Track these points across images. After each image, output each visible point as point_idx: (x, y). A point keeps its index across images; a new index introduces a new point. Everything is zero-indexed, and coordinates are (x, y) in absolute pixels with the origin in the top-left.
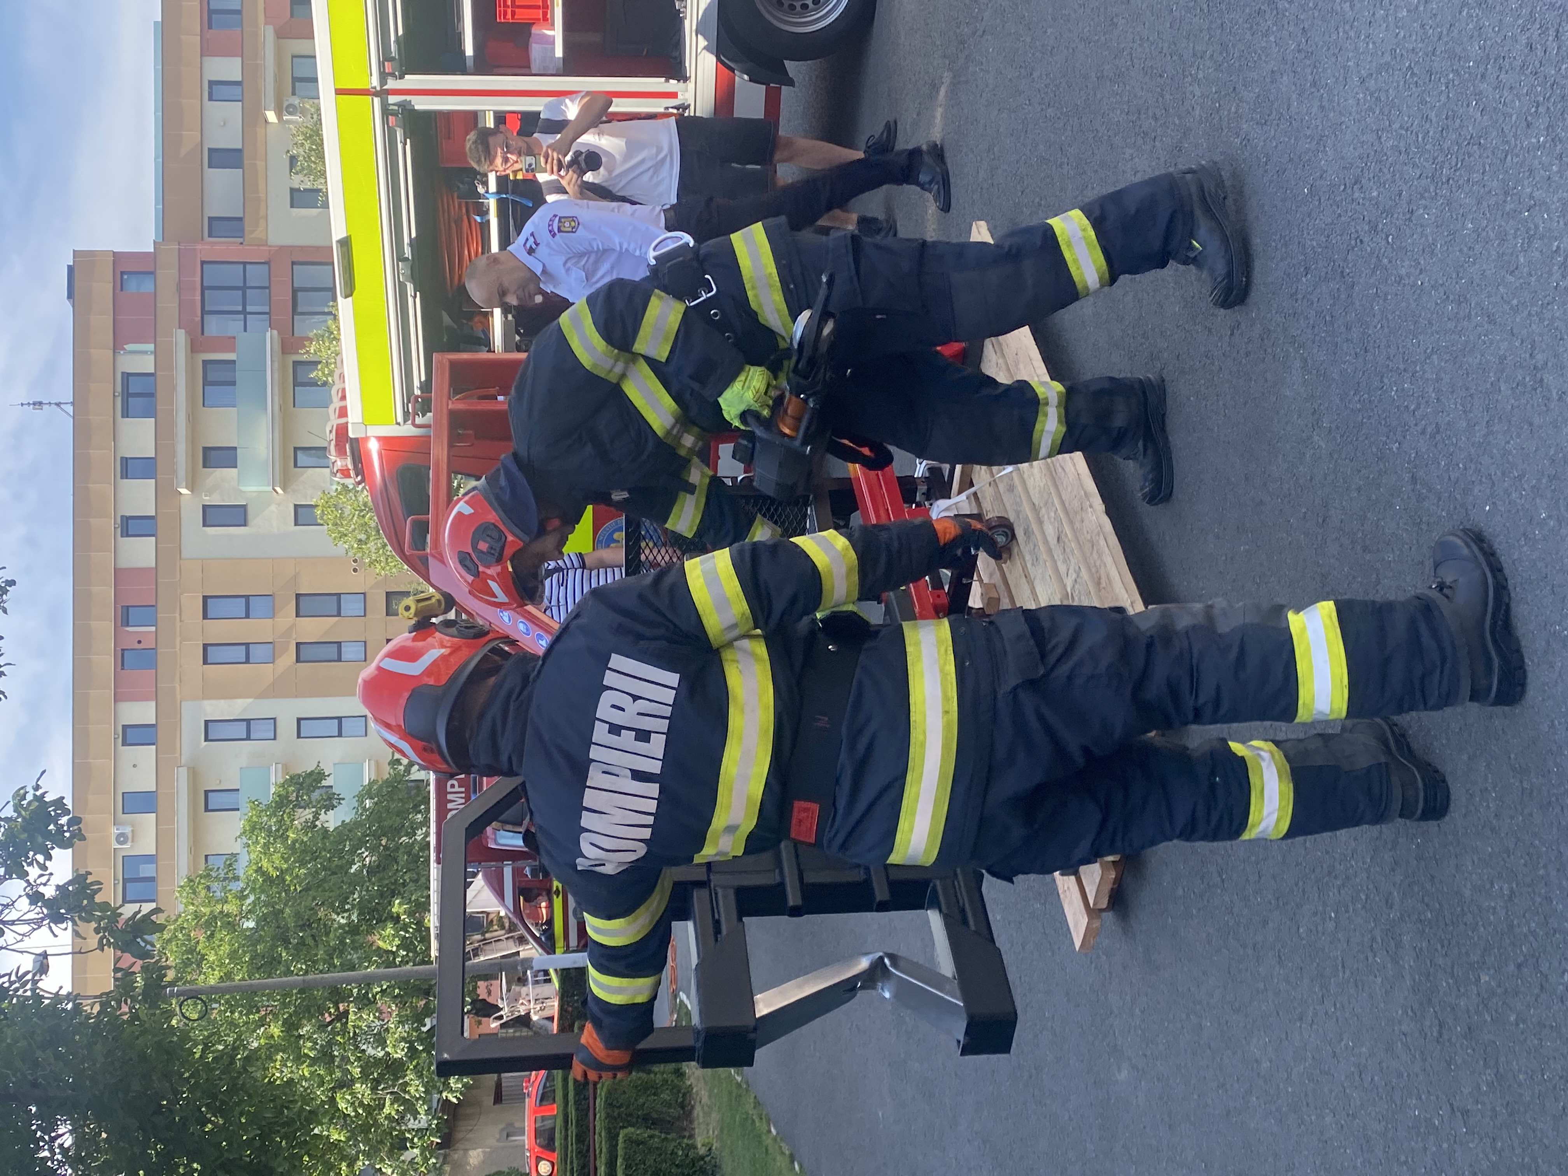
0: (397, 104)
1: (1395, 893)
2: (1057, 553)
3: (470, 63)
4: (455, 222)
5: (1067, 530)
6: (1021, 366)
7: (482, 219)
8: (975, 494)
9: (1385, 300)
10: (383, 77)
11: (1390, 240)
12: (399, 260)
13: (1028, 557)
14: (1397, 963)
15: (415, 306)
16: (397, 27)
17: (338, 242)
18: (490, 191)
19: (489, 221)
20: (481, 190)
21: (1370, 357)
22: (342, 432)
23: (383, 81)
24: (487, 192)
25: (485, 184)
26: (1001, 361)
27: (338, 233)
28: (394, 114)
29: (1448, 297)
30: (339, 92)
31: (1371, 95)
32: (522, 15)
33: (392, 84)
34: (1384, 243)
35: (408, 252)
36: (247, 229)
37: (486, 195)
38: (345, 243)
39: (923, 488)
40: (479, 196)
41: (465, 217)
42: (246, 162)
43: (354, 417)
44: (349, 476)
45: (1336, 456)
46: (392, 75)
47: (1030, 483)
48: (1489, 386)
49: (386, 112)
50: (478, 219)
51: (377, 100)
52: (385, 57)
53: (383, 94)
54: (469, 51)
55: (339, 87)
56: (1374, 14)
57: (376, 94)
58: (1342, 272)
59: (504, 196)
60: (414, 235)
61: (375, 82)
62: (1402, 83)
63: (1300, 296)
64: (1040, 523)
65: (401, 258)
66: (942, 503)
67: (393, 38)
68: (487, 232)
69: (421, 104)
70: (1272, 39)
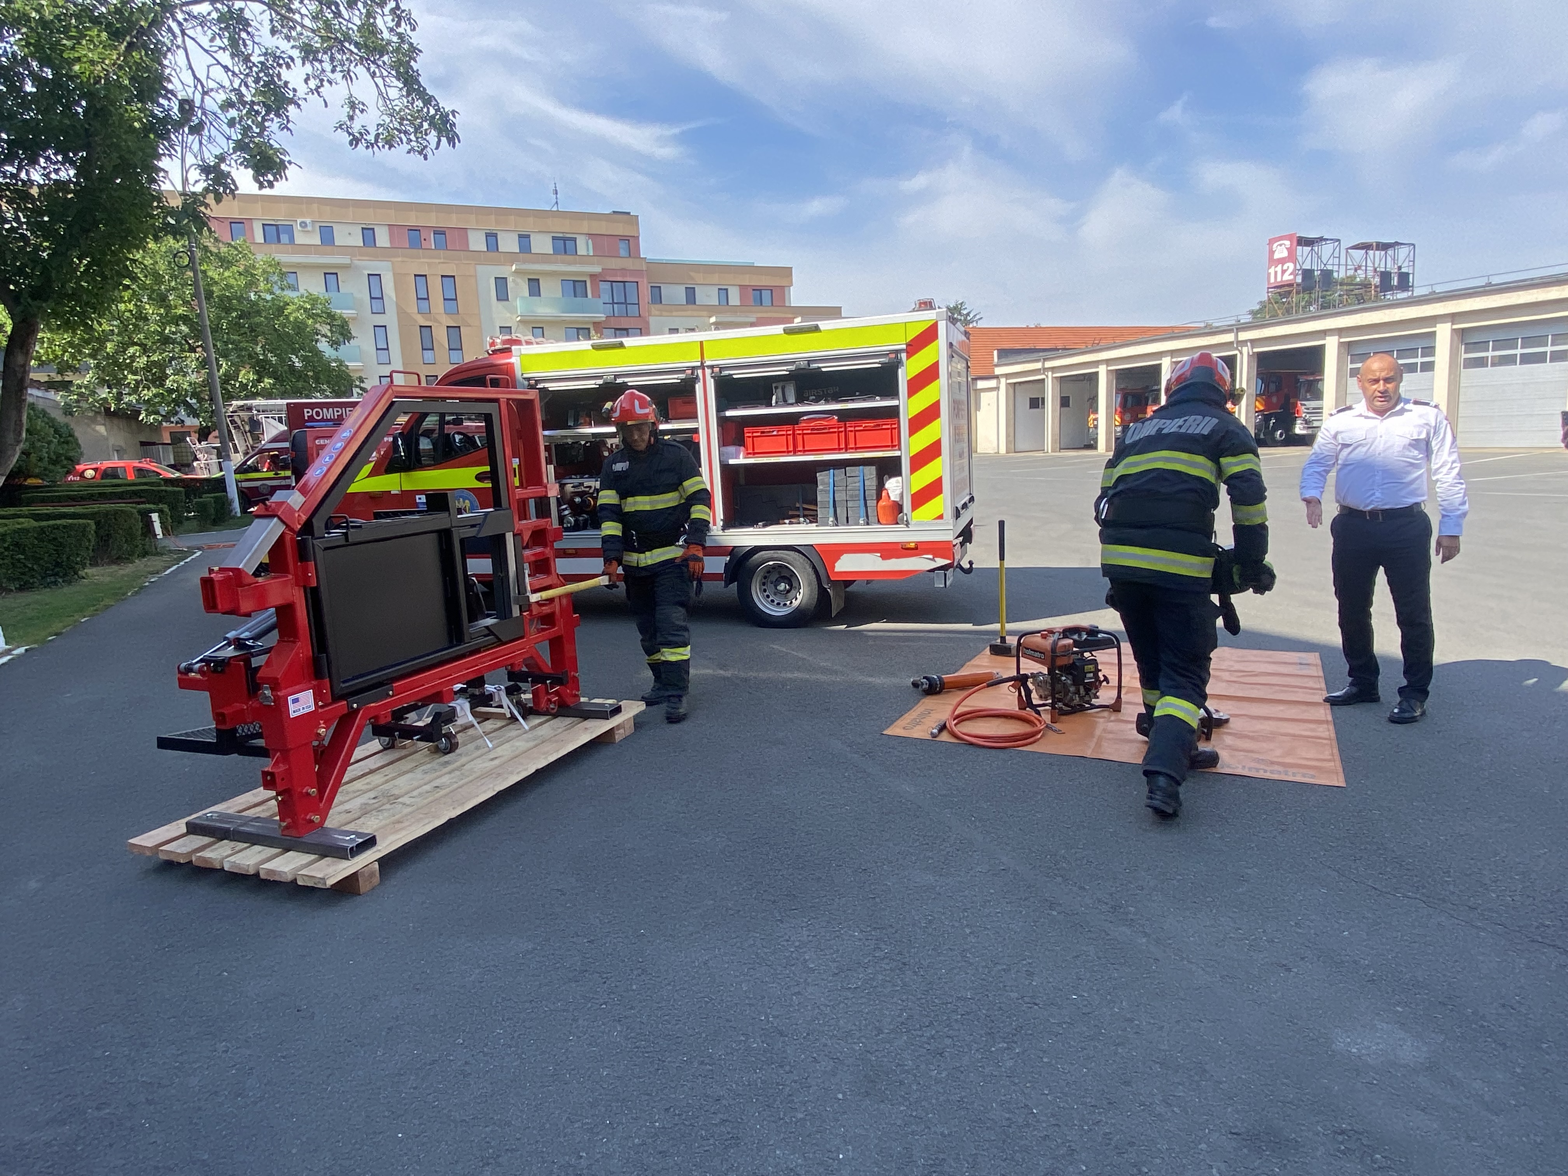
0: (697, 376)
1: (108, 1111)
2: (427, 788)
3: (722, 414)
5: (442, 792)
6: (554, 745)
8: (473, 726)
9: (564, 1011)
10: (712, 367)
11: (604, 1006)
13: (429, 766)
14: (47, 1124)
16: (738, 374)
17: (622, 341)
21: (527, 1005)
22: (518, 342)
23: (708, 367)
26: (560, 730)
27: (627, 341)
28: (692, 374)
29: (559, 1065)
30: (701, 343)
31: (697, 972)
32: (749, 442)
33: (708, 372)
34: (602, 1001)
35: (619, 381)
36: (657, 306)
38: (621, 345)
39: (477, 692)
42: (690, 306)
43: (525, 349)
44: (491, 346)
45: (462, 991)
46: (713, 372)
47: (479, 761)
48: (491, 1115)
49: (693, 368)
51: (699, 364)
52: (722, 369)
53: (702, 367)
54: (729, 413)
55: (704, 343)
56: (745, 964)
57: (702, 363)
58: (586, 971)
61: (708, 363)
62: (702, 995)
63: (574, 940)
64: (450, 773)
65: (616, 377)
66: (467, 706)
67: (732, 372)
69: (699, 387)
70: (735, 888)
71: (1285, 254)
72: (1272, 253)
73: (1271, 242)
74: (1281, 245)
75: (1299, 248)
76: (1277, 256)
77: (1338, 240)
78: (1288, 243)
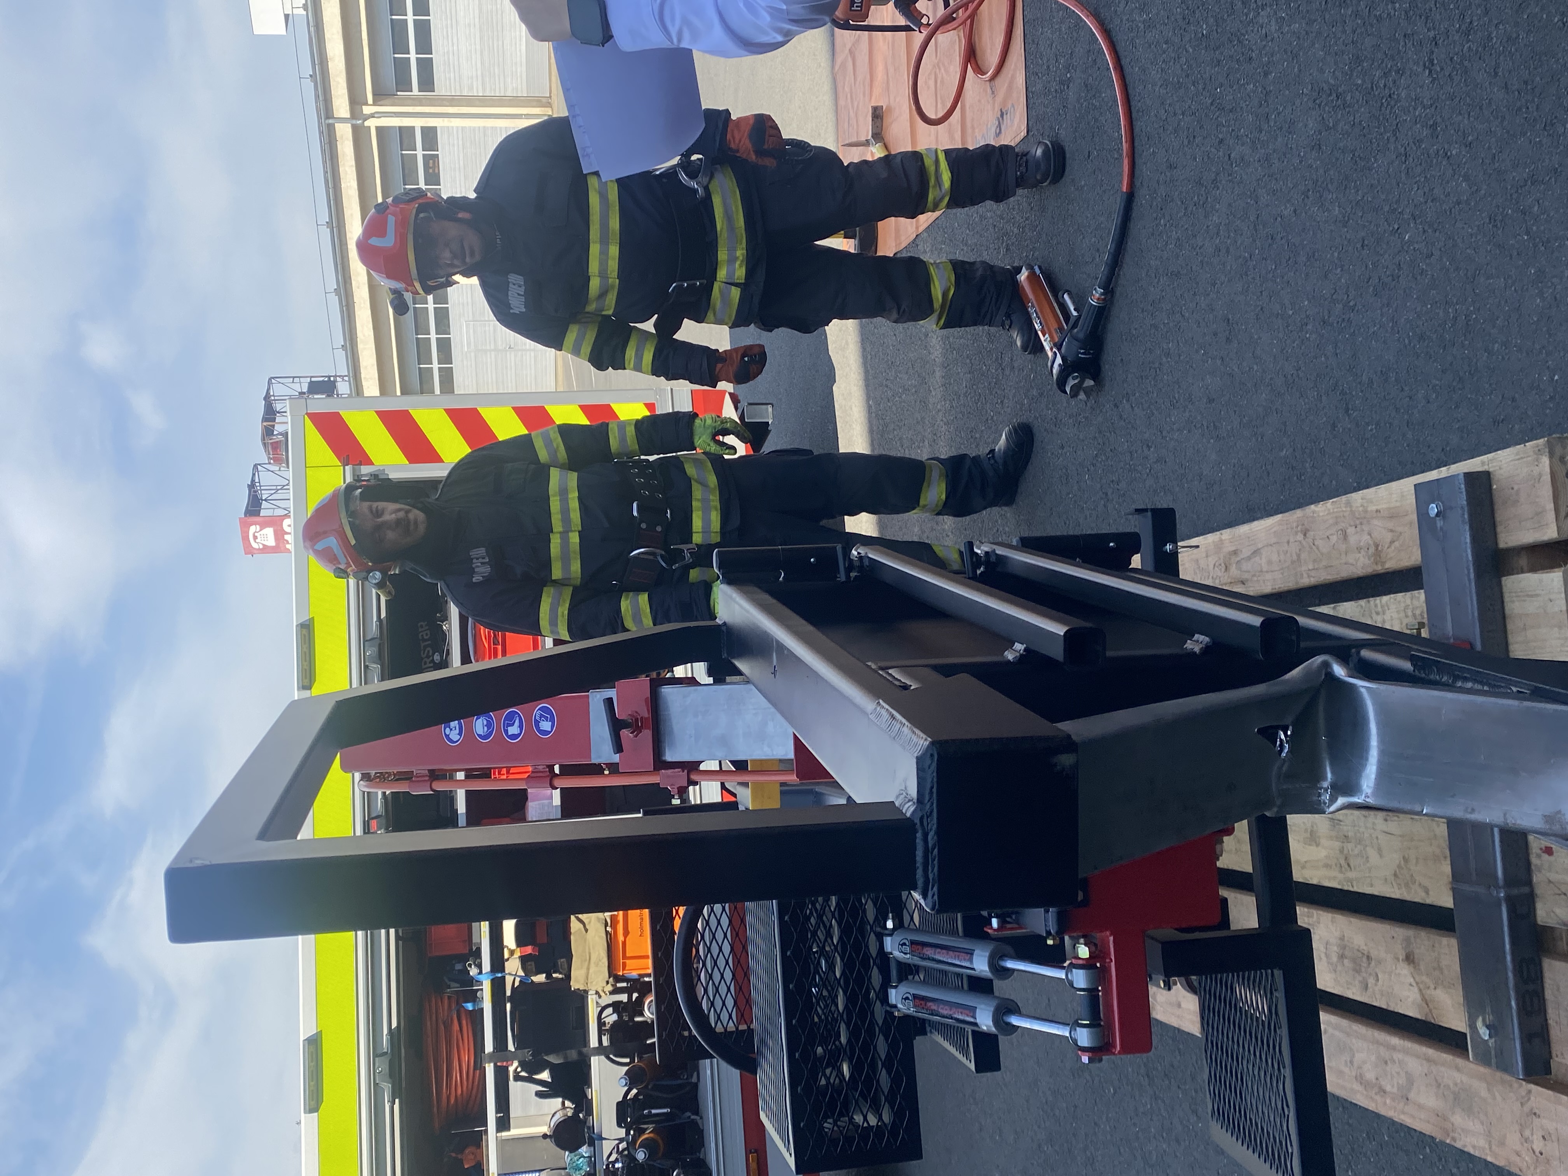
3: (462, 821)
4: (444, 1023)
7: (474, 1006)
12: (376, 1055)
15: (393, 1112)
17: (304, 1040)
18: (483, 972)
19: (482, 1009)
20: (473, 971)
24: (480, 973)
25: (479, 966)
27: (306, 1028)
35: (386, 1046)
37: (480, 976)
38: (312, 1041)
40: (471, 981)
41: (455, 1016)
50: (469, 1006)
54: (461, 810)
59: (500, 975)
60: (394, 1024)
65: (378, 1052)
68: (479, 1034)
71: (269, 532)
72: (266, 549)
73: (249, 550)
74: (255, 538)
75: (263, 513)
76: (271, 542)
77: (256, 466)
78: (252, 529)
